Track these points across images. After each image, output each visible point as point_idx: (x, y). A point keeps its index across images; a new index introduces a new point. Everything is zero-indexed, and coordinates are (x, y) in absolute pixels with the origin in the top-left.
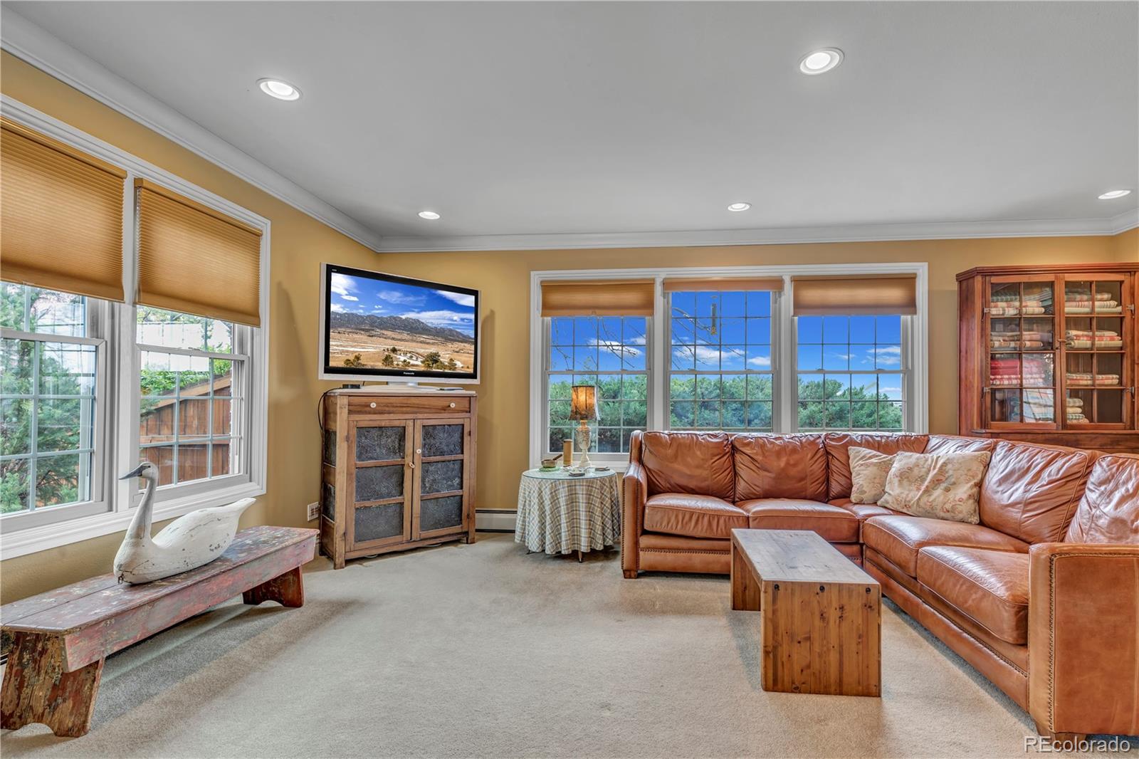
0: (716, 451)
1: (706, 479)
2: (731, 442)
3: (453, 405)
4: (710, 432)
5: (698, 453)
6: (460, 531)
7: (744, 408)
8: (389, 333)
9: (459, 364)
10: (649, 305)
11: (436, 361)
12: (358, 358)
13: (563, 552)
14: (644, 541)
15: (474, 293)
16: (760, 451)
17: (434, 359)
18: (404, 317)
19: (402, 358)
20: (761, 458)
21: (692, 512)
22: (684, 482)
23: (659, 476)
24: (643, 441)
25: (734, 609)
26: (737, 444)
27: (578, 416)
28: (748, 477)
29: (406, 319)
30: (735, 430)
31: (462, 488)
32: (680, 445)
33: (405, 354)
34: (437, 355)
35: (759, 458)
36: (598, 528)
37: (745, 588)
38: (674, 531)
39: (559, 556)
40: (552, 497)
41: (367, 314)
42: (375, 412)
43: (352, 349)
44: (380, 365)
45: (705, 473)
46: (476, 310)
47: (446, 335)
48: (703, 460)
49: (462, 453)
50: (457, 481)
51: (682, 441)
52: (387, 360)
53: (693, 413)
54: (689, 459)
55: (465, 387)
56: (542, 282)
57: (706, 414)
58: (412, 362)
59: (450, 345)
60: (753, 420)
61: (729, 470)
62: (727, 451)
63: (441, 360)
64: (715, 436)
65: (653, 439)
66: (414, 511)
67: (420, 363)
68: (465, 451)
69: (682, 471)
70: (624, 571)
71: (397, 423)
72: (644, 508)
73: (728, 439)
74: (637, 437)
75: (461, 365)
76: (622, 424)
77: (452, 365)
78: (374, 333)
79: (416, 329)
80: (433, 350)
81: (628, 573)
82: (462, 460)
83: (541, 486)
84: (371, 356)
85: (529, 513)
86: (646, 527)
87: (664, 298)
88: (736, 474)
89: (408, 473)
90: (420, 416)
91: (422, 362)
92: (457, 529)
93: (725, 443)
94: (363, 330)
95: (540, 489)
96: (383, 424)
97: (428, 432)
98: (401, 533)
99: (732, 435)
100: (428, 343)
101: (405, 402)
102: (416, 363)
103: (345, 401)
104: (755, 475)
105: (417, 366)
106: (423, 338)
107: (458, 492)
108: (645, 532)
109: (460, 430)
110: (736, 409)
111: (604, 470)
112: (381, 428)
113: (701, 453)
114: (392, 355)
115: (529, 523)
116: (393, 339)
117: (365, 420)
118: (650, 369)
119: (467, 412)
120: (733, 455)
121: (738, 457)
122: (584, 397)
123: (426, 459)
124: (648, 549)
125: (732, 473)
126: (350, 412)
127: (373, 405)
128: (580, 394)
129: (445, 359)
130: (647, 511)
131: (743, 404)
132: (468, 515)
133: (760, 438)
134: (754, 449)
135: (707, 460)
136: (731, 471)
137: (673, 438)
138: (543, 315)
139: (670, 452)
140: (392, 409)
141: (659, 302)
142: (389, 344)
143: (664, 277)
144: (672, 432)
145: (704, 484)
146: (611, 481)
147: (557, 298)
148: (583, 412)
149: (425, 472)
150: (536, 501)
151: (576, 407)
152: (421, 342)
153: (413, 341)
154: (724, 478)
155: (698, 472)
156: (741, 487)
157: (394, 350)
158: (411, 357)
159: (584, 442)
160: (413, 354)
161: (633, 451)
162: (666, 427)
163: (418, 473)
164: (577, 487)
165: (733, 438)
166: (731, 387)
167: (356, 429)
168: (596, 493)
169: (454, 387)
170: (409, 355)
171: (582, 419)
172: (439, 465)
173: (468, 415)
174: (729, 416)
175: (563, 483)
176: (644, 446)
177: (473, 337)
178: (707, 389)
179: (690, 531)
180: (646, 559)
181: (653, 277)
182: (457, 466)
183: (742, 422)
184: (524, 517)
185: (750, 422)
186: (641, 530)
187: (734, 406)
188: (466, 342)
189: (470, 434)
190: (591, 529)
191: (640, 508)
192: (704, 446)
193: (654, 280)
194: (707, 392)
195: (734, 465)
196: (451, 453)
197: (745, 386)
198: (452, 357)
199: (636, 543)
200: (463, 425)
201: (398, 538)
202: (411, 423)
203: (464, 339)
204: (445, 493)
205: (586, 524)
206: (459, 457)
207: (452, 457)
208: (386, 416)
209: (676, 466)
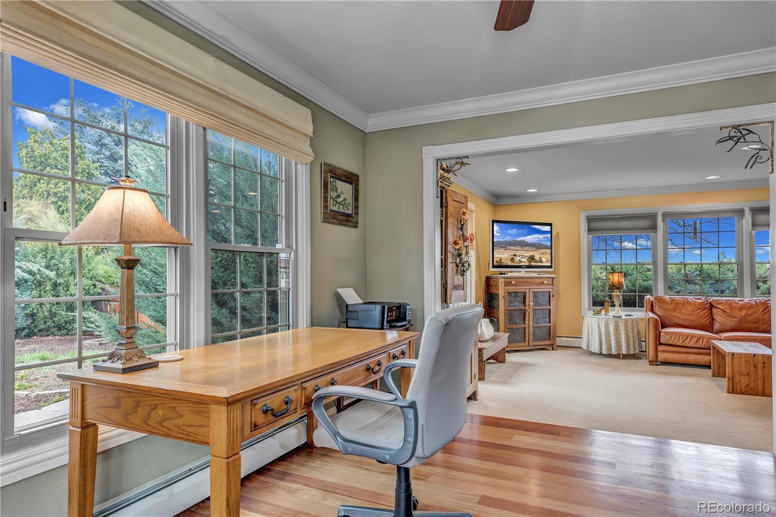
0: (700, 307)
1: (694, 321)
2: (710, 303)
3: (545, 282)
4: (696, 297)
5: (689, 308)
6: (549, 343)
7: (718, 284)
8: (512, 248)
9: (544, 260)
10: (654, 228)
11: (533, 259)
12: (501, 260)
13: (613, 353)
14: (660, 348)
15: (550, 225)
16: (728, 307)
17: (532, 258)
18: (518, 240)
19: (518, 259)
20: (729, 311)
21: (688, 335)
22: (680, 322)
23: (665, 319)
24: (654, 301)
25: (713, 376)
26: (713, 303)
27: (614, 288)
28: (720, 320)
29: (519, 240)
30: (712, 296)
31: (550, 323)
32: (677, 303)
33: (519, 256)
34: (533, 256)
35: (728, 311)
36: (631, 343)
37: (719, 367)
38: (677, 344)
39: (610, 356)
40: (606, 327)
41: (504, 240)
42: (514, 285)
43: (498, 256)
44: (510, 263)
45: (693, 318)
46: (551, 232)
47: (537, 246)
48: (692, 311)
49: (550, 305)
50: (548, 319)
51: (678, 301)
52: (512, 260)
53: (680, 286)
54: (683, 311)
55: (548, 272)
56: (587, 217)
57: (690, 287)
58: (523, 260)
59: (539, 250)
60: (725, 291)
61: (708, 317)
62: (707, 306)
63: (536, 258)
64: (700, 299)
65: (659, 300)
66: (530, 332)
67: (526, 260)
68: (551, 304)
69: (678, 316)
70: (649, 362)
71: (522, 290)
72: (660, 333)
73: (707, 301)
74: (649, 299)
75: (545, 260)
76: (637, 292)
77: (541, 261)
78: (507, 248)
79: (524, 244)
80: (531, 254)
81: (652, 363)
82: (550, 309)
83: (599, 321)
84: (506, 259)
85: (592, 335)
86: (661, 342)
87: (663, 222)
88: (713, 319)
89: (527, 314)
90: (531, 287)
91: (527, 260)
92: (548, 342)
93: (706, 302)
94: (503, 247)
95: (598, 323)
96: (517, 291)
97: (535, 295)
98: (525, 342)
99: (710, 299)
100: (529, 251)
101: (525, 280)
102: (524, 260)
103: (503, 280)
104: (726, 320)
105: (525, 262)
106: (526, 248)
107: (548, 325)
108: (661, 344)
109: (548, 294)
110: (712, 283)
111: (631, 315)
112: (516, 292)
113: (691, 307)
114: (514, 257)
115: (592, 339)
116: (514, 250)
117: (511, 289)
118: (655, 262)
119: (551, 285)
120: (711, 309)
121: (714, 310)
122: (617, 278)
123: (535, 308)
124: (663, 351)
125: (711, 319)
126: (505, 285)
127: (513, 282)
128: (615, 276)
129: (537, 258)
130: (662, 334)
131: (717, 281)
132: (553, 336)
133: (729, 300)
134: (725, 306)
135: (695, 311)
136: (710, 317)
137: (673, 299)
138: (588, 234)
139: (671, 307)
140: (520, 284)
141: (660, 224)
142: (514, 252)
143: (663, 211)
144: (671, 296)
145: (693, 324)
146: (637, 321)
147: (596, 225)
148: (617, 286)
149: (534, 314)
150: (597, 329)
151: (613, 283)
152: (526, 250)
153: (523, 250)
154: (705, 321)
155: (689, 317)
156: (717, 326)
157: (515, 255)
158: (522, 258)
159: (617, 301)
160: (523, 256)
161: (648, 306)
162: (666, 293)
163: (531, 314)
164: (620, 323)
165: (711, 300)
166: (708, 270)
167: (507, 293)
168: (630, 326)
169: (545, 274)
170: (521, 257)
171: (616, 289)
172: (540, 311)
173: (552, 287)
174: (706, 287)
175: (612, 320)
176: (654, 304)
177: (550, 245)
178: (690, 271)
179: (686, 343)
180: (662, 356)
181: (656, 211)
182: (548, 312)
183: (717, 291)
184: (588, 337)
185: (722, 292)
186: (658, 342)
187: (710, 282)
188: (547, 248)
189: (553, 296)
190: (628, 344)
191: (658, 332)
192: (692, 304)
193: (656, 213)
194: (689, 273)
195: (712, 315)
196: (545, 305)
197: (718, 269)
198: (540, 256)
199: (656, 349)
200: (550, 292)
201: (523, 344)
202: (528, 291)
203: (546, 247)
204: (543, 324)
205: (625, 341)
206: (549, 307)
207: (546, 307)
208: (518, 287)
209: (675, 314)
